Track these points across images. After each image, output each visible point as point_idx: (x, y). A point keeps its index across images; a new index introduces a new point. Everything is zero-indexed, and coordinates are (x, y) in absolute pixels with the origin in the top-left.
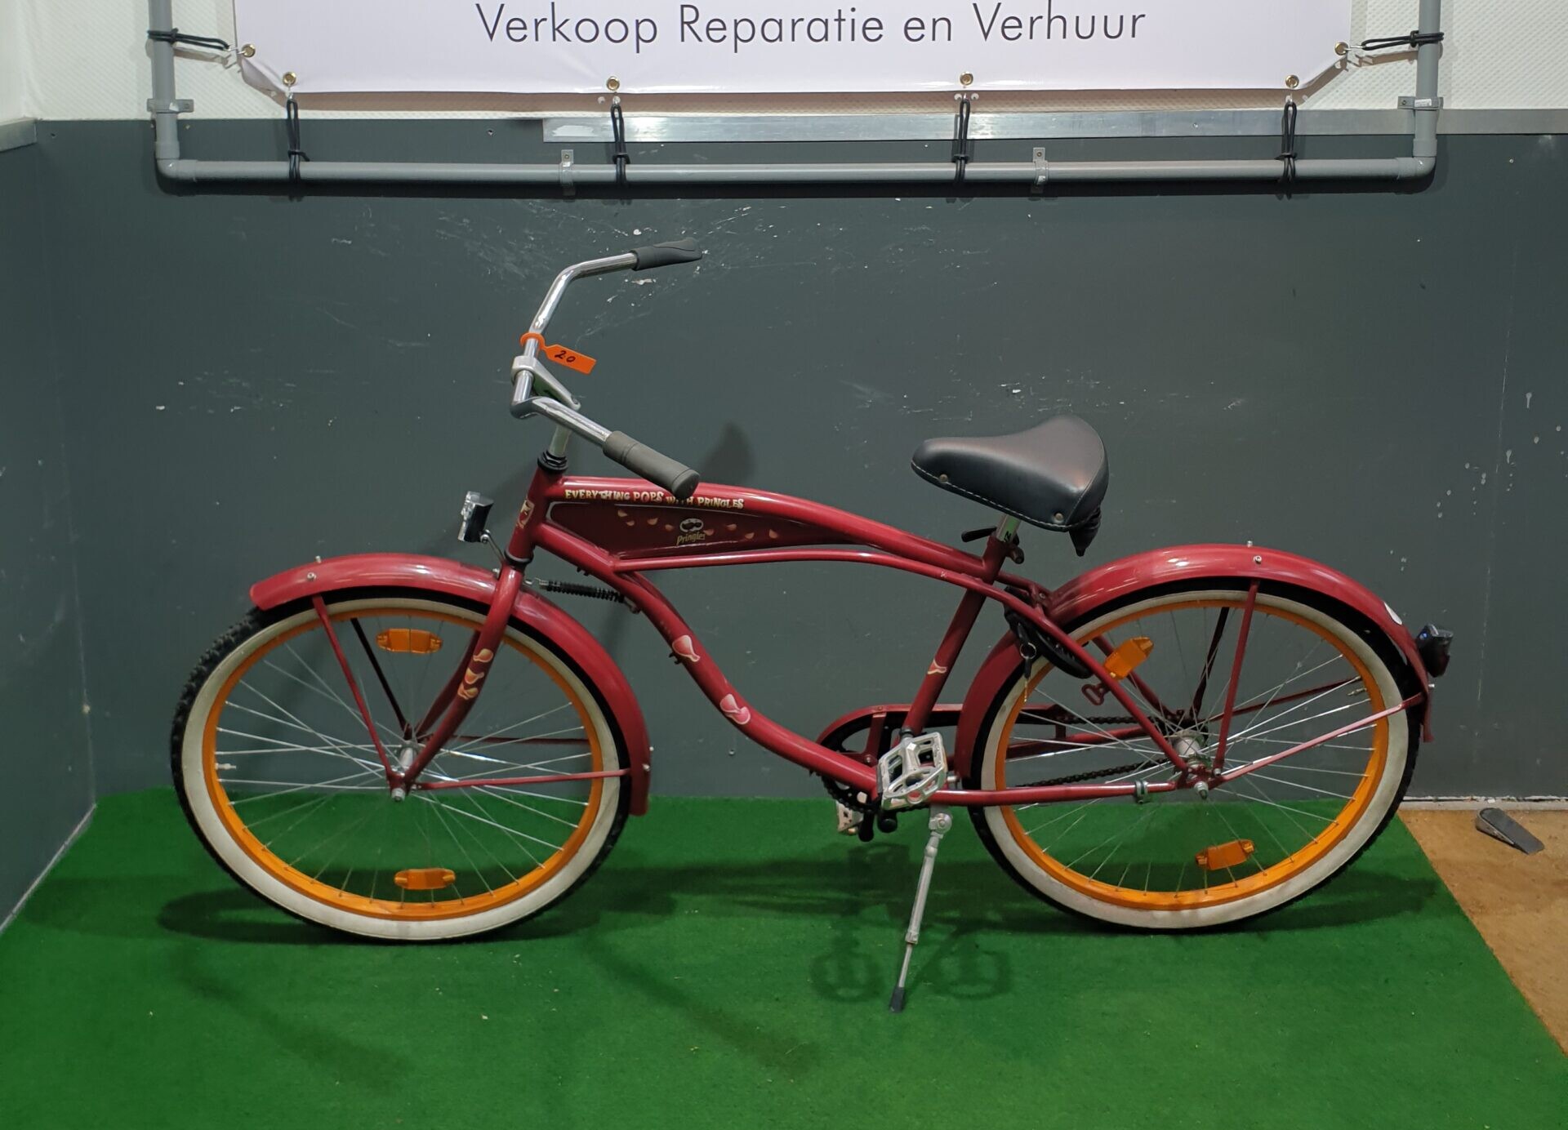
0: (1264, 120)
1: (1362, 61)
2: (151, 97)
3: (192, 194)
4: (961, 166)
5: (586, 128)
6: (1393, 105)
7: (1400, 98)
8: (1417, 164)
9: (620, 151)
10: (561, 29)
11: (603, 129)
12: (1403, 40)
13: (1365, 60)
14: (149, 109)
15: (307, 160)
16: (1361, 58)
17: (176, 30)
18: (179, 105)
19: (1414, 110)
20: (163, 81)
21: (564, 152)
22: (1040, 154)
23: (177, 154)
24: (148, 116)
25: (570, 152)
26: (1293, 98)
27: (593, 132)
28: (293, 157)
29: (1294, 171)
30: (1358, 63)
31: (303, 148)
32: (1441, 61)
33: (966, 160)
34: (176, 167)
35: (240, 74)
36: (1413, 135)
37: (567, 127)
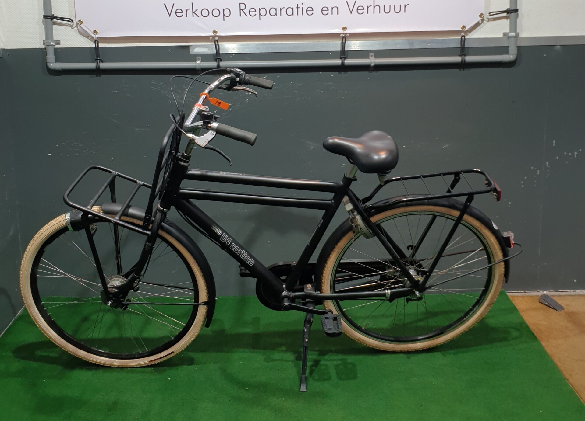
0: (454, 42)
1: (489, 20)
2: (45, 40)
3: (61, 75)
4: (343, 60)
5: (206, 48)
6: (501, 36)
7: (504, 33)
8: (510, 57)
9: (218, 57)
10: (196, 12)
11: (212, 49)
12: (504, 12)
13: (490, 19)
14: (44, 44)
15: (102, 62)
16: (489, 19)
17: (54, 15)
18: (55, 42)
19: (509, 37)
20: (49, 33)
21: (197, 57)
22: (372, 56)
23: (54, 61)
24: (43, 47)
25: (200, 57)
26: (464, 33)
27: (208, 50)
28: (97, 61)
29: (465, 60)
30: (487, 21)
31: (101, 58)
32: (518, 20)
33: (345, 58)
34: (54, 65)
35: (77, 31)
36: (508, 47)
37: (199, 48)
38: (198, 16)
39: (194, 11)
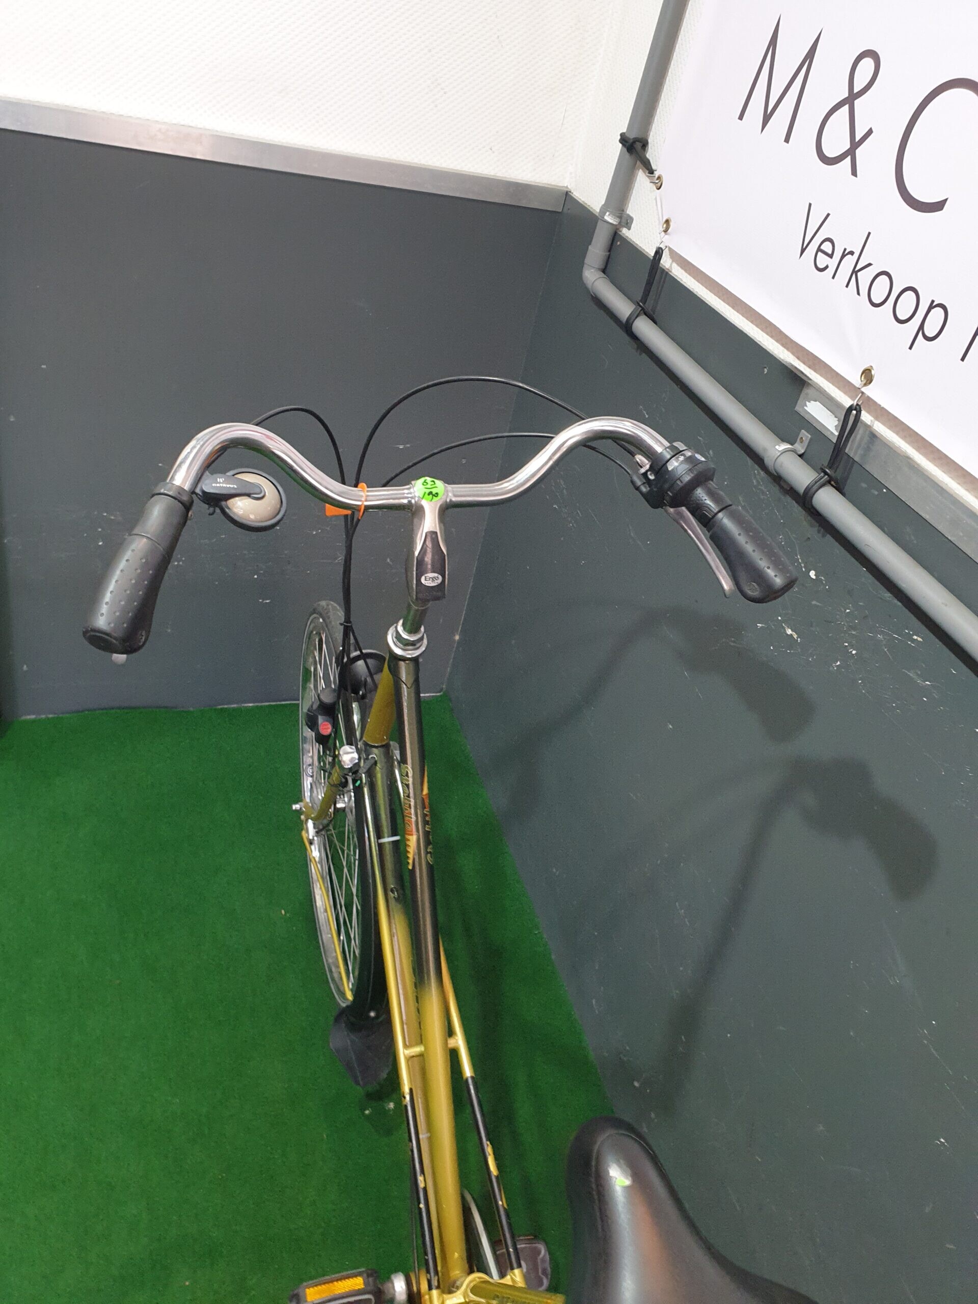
5: (833, 418)
9: (830, 468)
10: (859, 274)
18: (622, 217)
21: (805, 435)
23: (599, 265)
25: (807, 437)
27: (836, 426)
28: (637, 307)
34: (589, 274)
37: (819, 406)
38: (858, 294)
39: (857, 269)
